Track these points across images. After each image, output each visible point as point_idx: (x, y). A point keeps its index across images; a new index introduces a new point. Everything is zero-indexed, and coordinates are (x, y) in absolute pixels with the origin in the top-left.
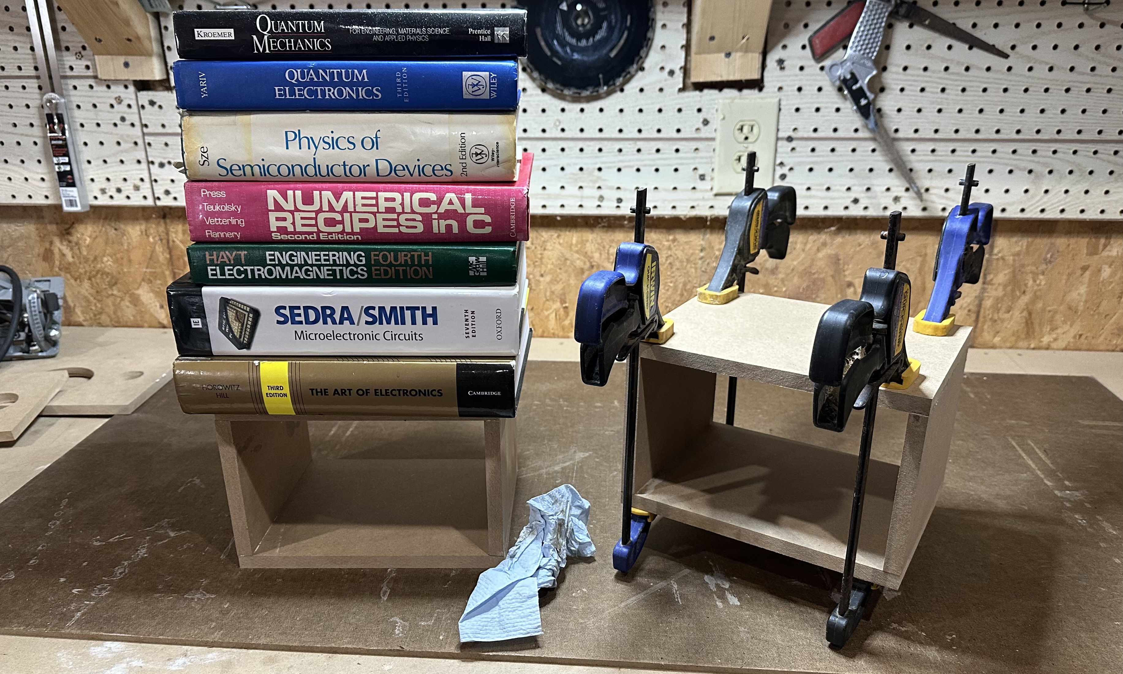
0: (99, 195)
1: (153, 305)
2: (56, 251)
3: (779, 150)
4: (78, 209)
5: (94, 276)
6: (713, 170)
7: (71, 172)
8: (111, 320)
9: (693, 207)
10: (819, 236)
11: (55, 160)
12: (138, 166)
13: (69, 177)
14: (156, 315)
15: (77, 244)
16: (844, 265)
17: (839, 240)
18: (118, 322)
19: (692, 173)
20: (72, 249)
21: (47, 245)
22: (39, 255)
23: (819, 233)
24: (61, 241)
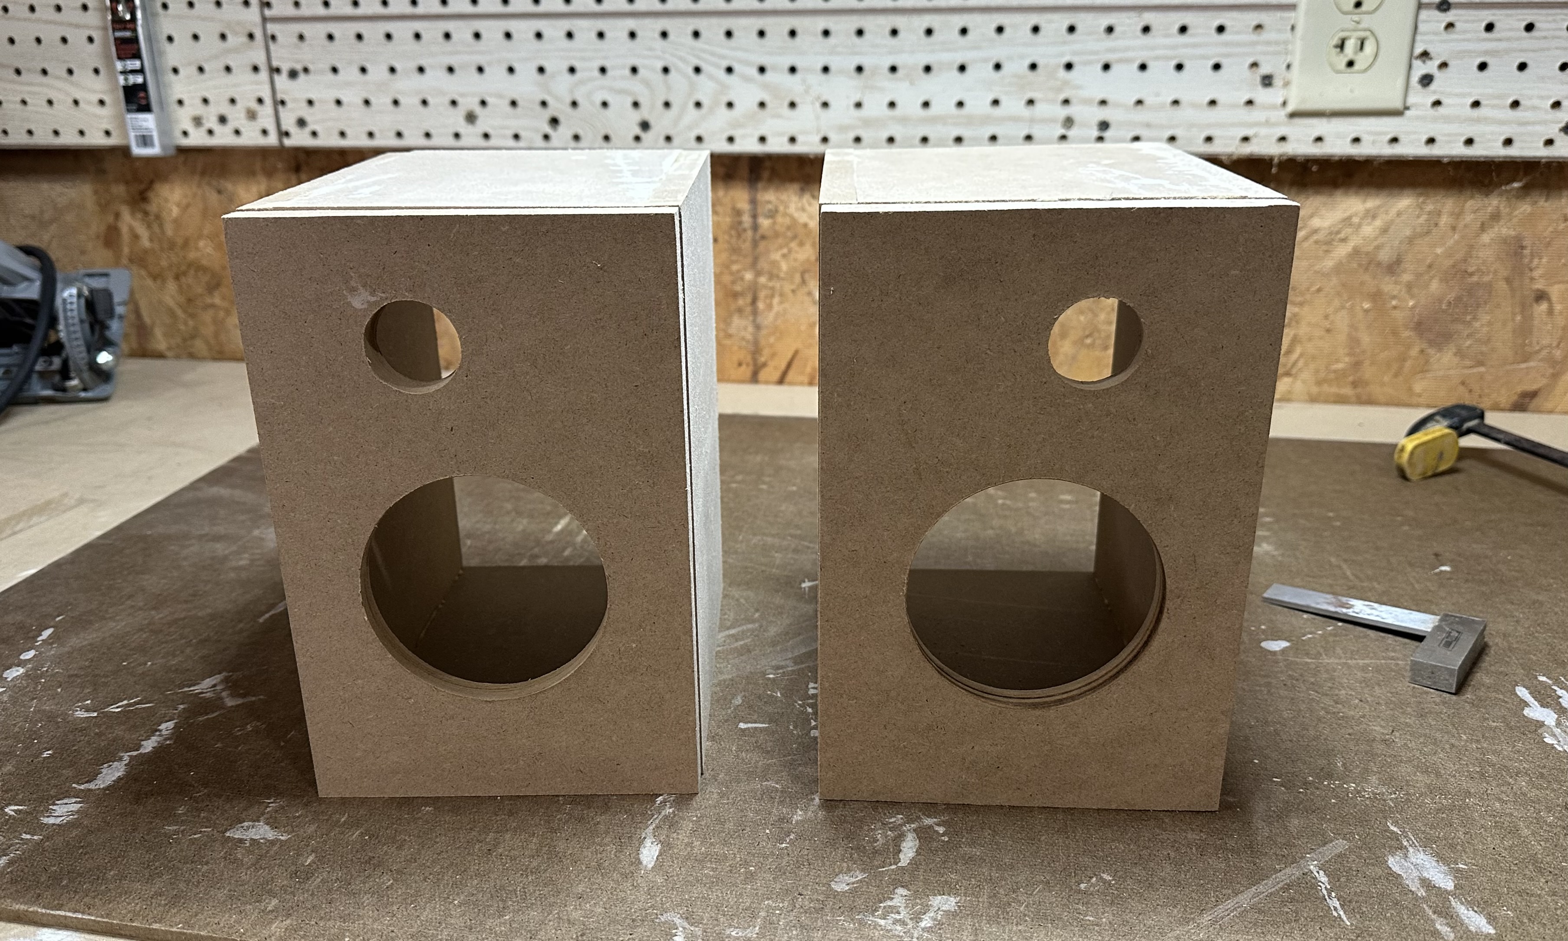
0: (190, 129)
2: (124, 230)
3: (1422, 27)
4: (154, 151)
5: (184, 273)
6: (1288, 66)
7: (143, 87)
8: (210, 348)
9: (1246, 139)
10: (1486, 201)
11: (119, 65)
12: (253, 77)
13: (142, 94)
15: (158, 217)
16: (1532, 255)
17: (1525, 208)
19: (1246, 73)
20: (149, 226)
21: (111, 219)
22: (98, 237)
23: (1487, 195)
24: (133, 214)
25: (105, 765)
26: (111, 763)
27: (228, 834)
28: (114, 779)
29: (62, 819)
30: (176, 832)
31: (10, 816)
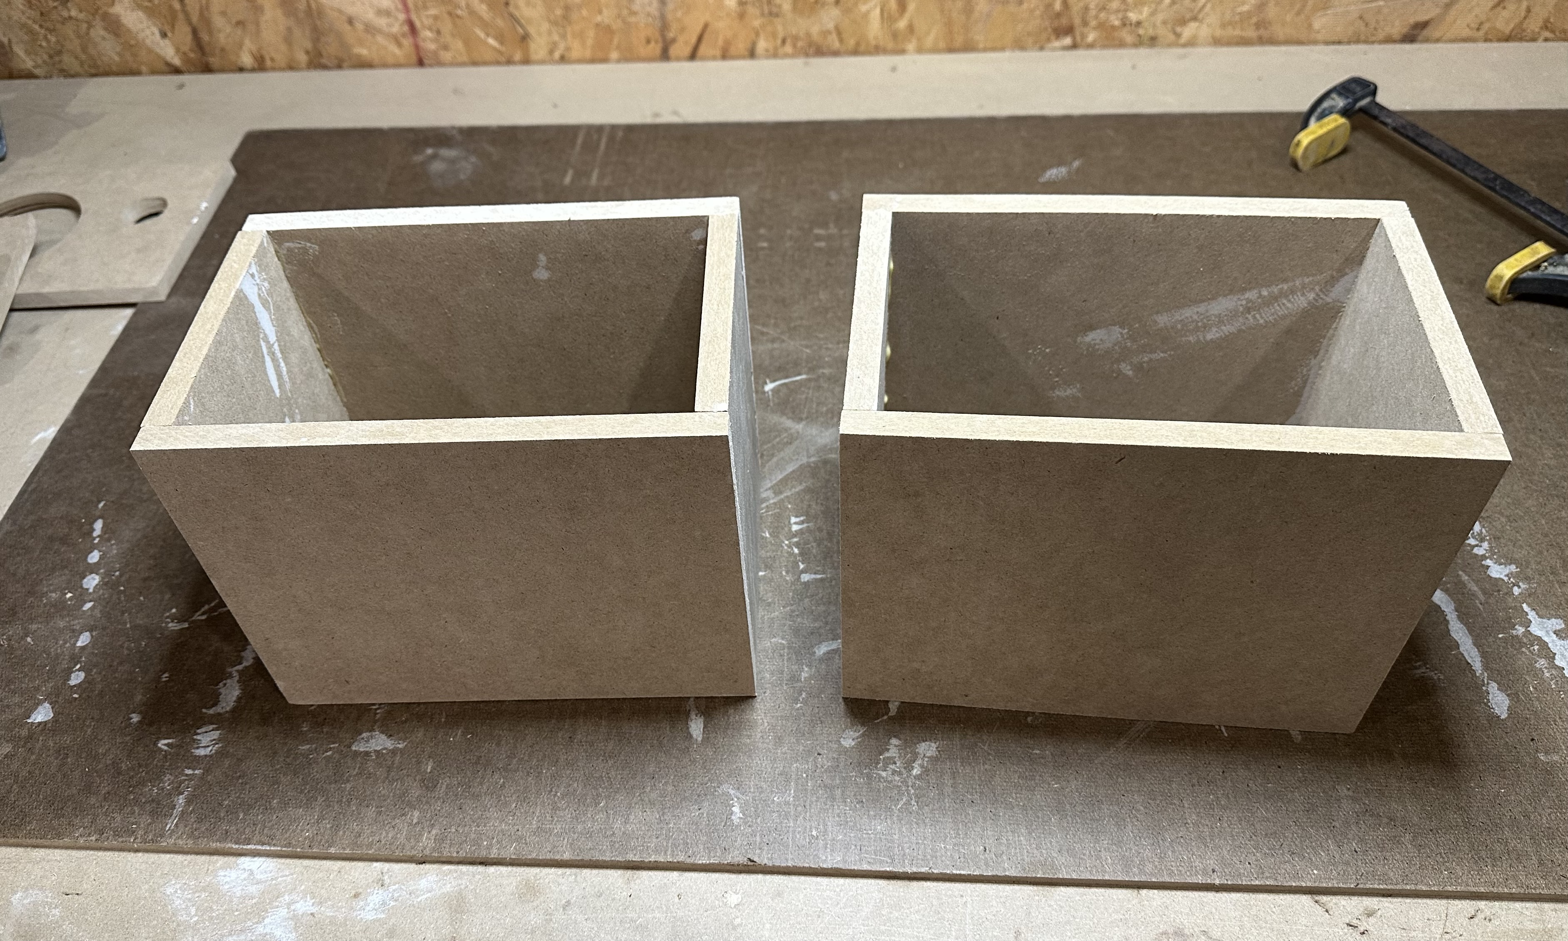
1: (148, 32)
8: (82, 64)
14: (158, 50)
18: (95, 66)
25: (221, 684)
26: (224, 682)
27: (354, 748)
28: (234, 699)
29: (210, 748)
30: (310, 751)
31: (165, 751)
